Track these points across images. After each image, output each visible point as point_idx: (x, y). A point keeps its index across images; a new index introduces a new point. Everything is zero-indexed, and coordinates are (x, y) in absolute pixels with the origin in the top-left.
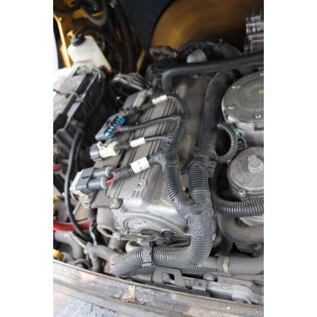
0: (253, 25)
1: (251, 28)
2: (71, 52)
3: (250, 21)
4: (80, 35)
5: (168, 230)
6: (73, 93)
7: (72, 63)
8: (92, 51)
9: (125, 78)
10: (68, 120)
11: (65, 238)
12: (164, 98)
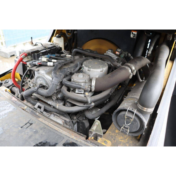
0: (108, 52)
1: (107, 53)
2: (54, 38)
3: (108, 51)
4: (60, 35)
5: (47, 86)
6: (47, 48)
7: (53, 42)
8: (61, 42)
9: (65, 52)
10: (40, 53)
11: (15, 90)
12: (70, 56)
